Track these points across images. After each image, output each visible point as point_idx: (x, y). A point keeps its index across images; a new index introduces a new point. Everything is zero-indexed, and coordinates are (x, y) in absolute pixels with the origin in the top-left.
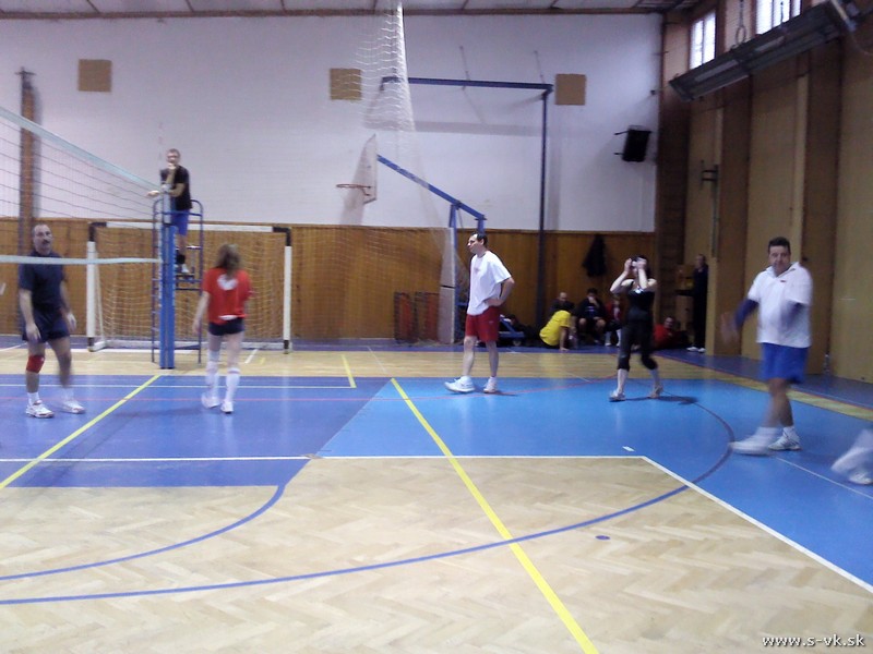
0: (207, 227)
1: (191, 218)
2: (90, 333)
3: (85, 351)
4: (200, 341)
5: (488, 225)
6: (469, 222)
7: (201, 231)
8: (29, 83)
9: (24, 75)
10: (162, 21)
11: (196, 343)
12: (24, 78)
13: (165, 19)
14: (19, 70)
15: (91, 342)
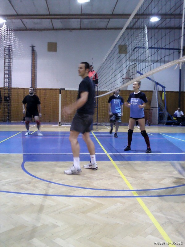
2: (60, 120)
5: (166, 90)
6: (160, 89)
8: (34, 49)
10: (71, 31)
12: (32, 48)
13: (72, 31)
14: (31, 45)
15: (60, 123)
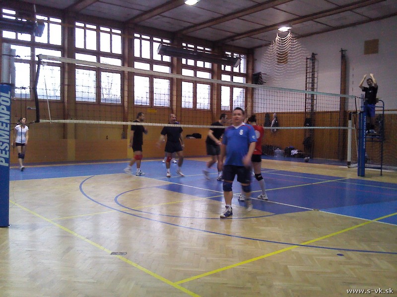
0: (385, 112)
1: (376, 109)
2: (349, 160)
3: (346, 167)
4: (382, 165)
7: (383, 114)
8: (344, 54)
9: (342, 51)
11: (380, 166)
12: (342, 53)
14: (340, 50)
15: (349, 164)
